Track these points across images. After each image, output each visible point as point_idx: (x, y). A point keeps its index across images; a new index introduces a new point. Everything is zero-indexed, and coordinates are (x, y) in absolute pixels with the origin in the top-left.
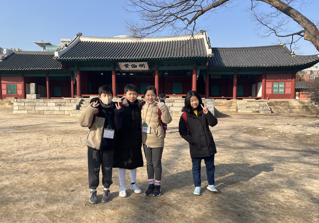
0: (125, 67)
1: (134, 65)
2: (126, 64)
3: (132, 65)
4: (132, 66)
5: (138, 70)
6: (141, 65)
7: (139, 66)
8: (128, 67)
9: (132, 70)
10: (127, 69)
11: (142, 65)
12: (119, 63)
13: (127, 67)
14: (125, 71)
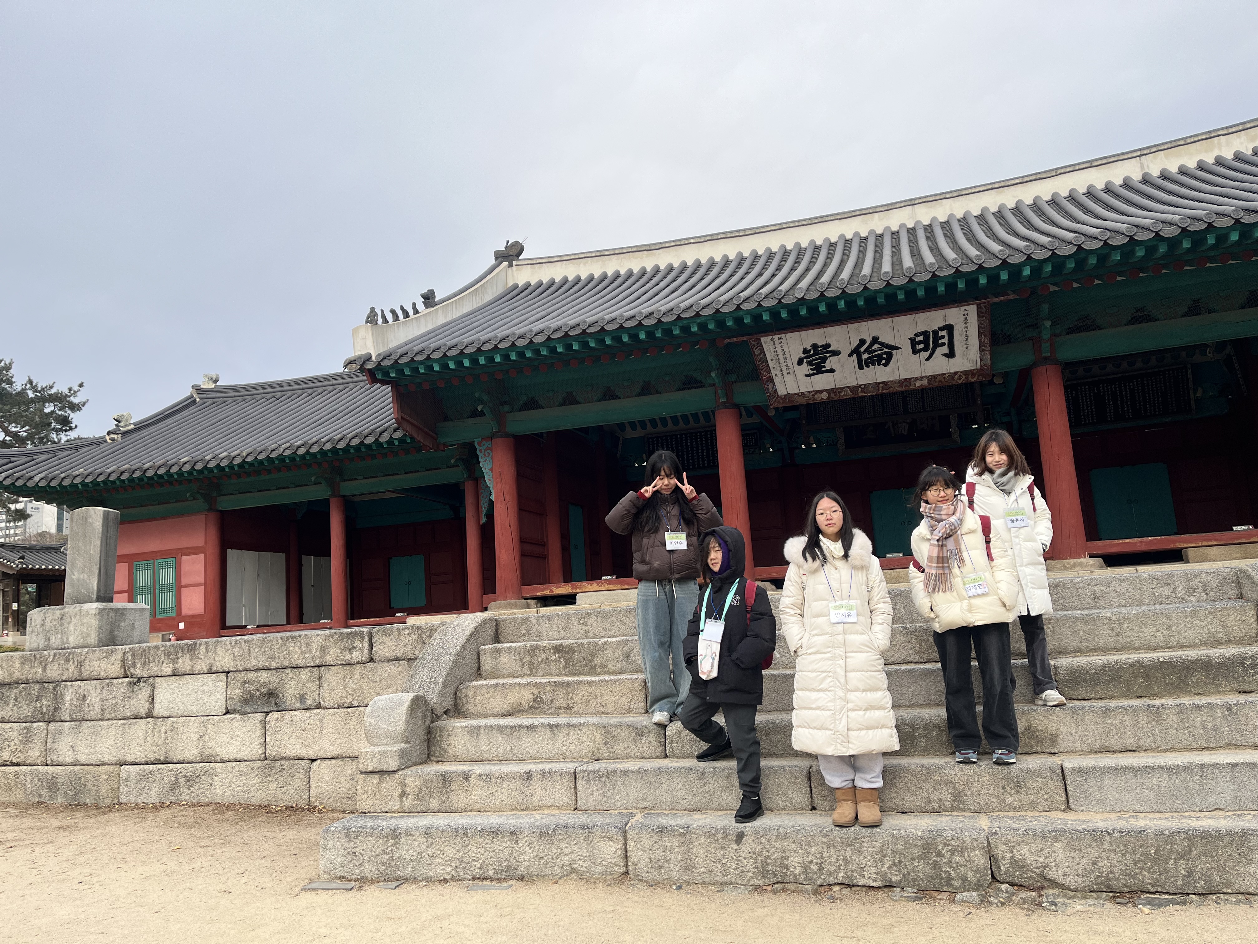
0: (805, 368)
1: (875, 340)
2: (815, 346)
3: (862, 342)
4: (856, 351)
5: (901, 382)
6: (926, 342)
7: (914, 343)
8: (828, 365)
9: (854, 389)
10: (822, 382)
11: (936, 337)
12: (767, 342)
13: (819, 369)
14: (803, 401)
